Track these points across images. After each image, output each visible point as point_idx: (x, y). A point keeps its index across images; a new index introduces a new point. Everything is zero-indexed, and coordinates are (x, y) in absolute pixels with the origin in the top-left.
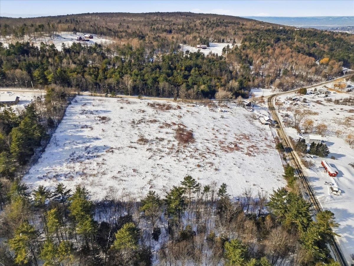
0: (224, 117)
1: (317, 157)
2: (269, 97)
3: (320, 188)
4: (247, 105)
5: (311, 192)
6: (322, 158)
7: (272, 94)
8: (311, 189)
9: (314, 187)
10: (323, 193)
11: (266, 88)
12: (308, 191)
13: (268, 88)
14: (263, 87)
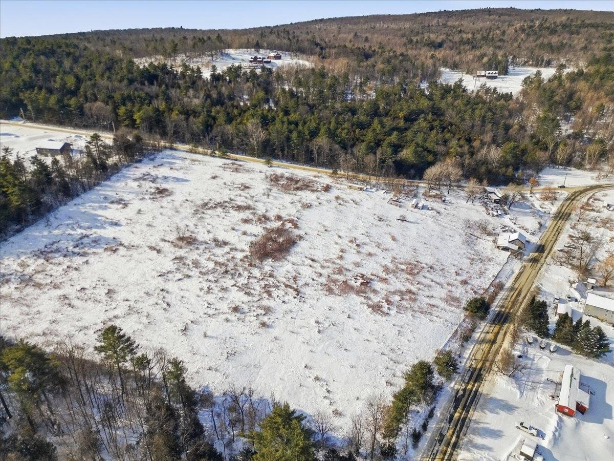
0: (408, 218)
1: (569, 353)
2: (577, 190)
3: (496, 434)
4: (496, 201)
5: (458, 437)
6: (585, 358)
7: (594, 183)
8: (464, 429)
9: (481, 425)
10: (490, 449)
11: (586, 169)
12: (450, 432)
13: (591, 170)
14: (580, 166)
